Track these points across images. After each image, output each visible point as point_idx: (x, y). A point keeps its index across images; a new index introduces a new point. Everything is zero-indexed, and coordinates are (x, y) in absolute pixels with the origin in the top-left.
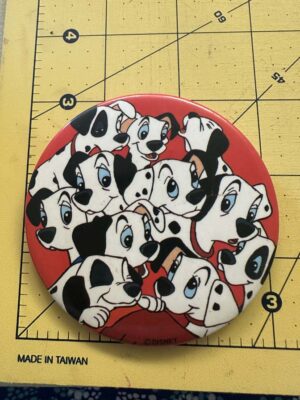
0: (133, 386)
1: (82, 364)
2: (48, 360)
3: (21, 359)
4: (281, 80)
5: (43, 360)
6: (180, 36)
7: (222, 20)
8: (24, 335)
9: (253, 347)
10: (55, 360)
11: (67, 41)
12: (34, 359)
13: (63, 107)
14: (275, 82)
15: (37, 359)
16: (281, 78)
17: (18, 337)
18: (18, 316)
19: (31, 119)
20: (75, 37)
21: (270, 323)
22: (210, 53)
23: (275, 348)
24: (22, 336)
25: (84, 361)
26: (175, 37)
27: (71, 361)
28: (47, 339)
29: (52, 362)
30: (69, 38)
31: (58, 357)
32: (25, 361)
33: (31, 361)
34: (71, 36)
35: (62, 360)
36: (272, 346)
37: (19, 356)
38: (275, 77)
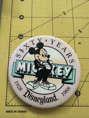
1: (25, 112)
2: (15, 112)
4: (81, 32)
6: (53, 18)
7: (65, 14)
8: (8, 105)
11: (20, 19)
12: (11, 112)
13: (19, 38)
15: (12, 112)
16: (81, 31)
17: (6, 105)
18: (6, 99)
19: (10, 42)
20: (23, 17)
22: (61, 24)
26: (52, 19)
27: (22, 112)
28: (15, 106)
31: (18, 111)
33: (10, 112)
35: (19, 112)
36: (78, 105)
37: (7, 111)
38: (79, 31)
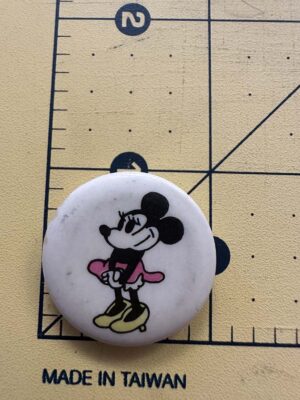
1: (174, 386)
2: (105, 379)
3: (50, 377)
5: (95, 379)
8: (53, 331)
10: (119, 378)
12: (76, 377)
15: (83, 378)
17: (41, 335)
24: (49, 333)
27: (153, 381)
29: (112, 383)
31: (125, 374)
32: (57, 382)
33: (70, 382)
37: (45, 371)
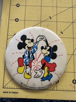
0: (27, 98)
2: (10, 92)
3: (4, 92)
4: (62, 33)
6: (41, 22)
7: (51, 18)
8: (5, 87)
9: (53, 90)
10: (11, 92)
11: (16, 21)
14: (61, 33)
15: (7, 92)
18: (3, 83)
20: (18, 20)
21: (56, 85)
22: (48, 26)
23: (57, 90)
25: (17, 93)
27: (15, 93)
28: (10, 88)
30: (16, 20)
33: (6, 93)
34: (17, 20)
35: (13, 93)
36: (56, 90)
38: (61, 32)
